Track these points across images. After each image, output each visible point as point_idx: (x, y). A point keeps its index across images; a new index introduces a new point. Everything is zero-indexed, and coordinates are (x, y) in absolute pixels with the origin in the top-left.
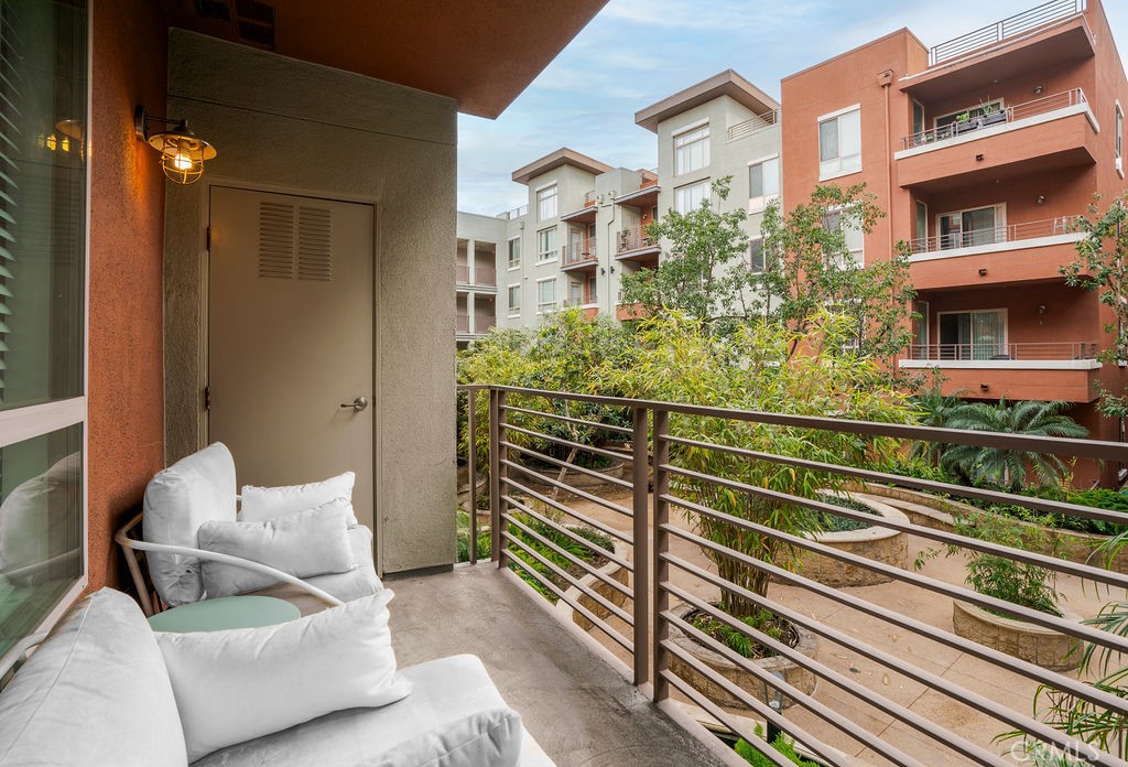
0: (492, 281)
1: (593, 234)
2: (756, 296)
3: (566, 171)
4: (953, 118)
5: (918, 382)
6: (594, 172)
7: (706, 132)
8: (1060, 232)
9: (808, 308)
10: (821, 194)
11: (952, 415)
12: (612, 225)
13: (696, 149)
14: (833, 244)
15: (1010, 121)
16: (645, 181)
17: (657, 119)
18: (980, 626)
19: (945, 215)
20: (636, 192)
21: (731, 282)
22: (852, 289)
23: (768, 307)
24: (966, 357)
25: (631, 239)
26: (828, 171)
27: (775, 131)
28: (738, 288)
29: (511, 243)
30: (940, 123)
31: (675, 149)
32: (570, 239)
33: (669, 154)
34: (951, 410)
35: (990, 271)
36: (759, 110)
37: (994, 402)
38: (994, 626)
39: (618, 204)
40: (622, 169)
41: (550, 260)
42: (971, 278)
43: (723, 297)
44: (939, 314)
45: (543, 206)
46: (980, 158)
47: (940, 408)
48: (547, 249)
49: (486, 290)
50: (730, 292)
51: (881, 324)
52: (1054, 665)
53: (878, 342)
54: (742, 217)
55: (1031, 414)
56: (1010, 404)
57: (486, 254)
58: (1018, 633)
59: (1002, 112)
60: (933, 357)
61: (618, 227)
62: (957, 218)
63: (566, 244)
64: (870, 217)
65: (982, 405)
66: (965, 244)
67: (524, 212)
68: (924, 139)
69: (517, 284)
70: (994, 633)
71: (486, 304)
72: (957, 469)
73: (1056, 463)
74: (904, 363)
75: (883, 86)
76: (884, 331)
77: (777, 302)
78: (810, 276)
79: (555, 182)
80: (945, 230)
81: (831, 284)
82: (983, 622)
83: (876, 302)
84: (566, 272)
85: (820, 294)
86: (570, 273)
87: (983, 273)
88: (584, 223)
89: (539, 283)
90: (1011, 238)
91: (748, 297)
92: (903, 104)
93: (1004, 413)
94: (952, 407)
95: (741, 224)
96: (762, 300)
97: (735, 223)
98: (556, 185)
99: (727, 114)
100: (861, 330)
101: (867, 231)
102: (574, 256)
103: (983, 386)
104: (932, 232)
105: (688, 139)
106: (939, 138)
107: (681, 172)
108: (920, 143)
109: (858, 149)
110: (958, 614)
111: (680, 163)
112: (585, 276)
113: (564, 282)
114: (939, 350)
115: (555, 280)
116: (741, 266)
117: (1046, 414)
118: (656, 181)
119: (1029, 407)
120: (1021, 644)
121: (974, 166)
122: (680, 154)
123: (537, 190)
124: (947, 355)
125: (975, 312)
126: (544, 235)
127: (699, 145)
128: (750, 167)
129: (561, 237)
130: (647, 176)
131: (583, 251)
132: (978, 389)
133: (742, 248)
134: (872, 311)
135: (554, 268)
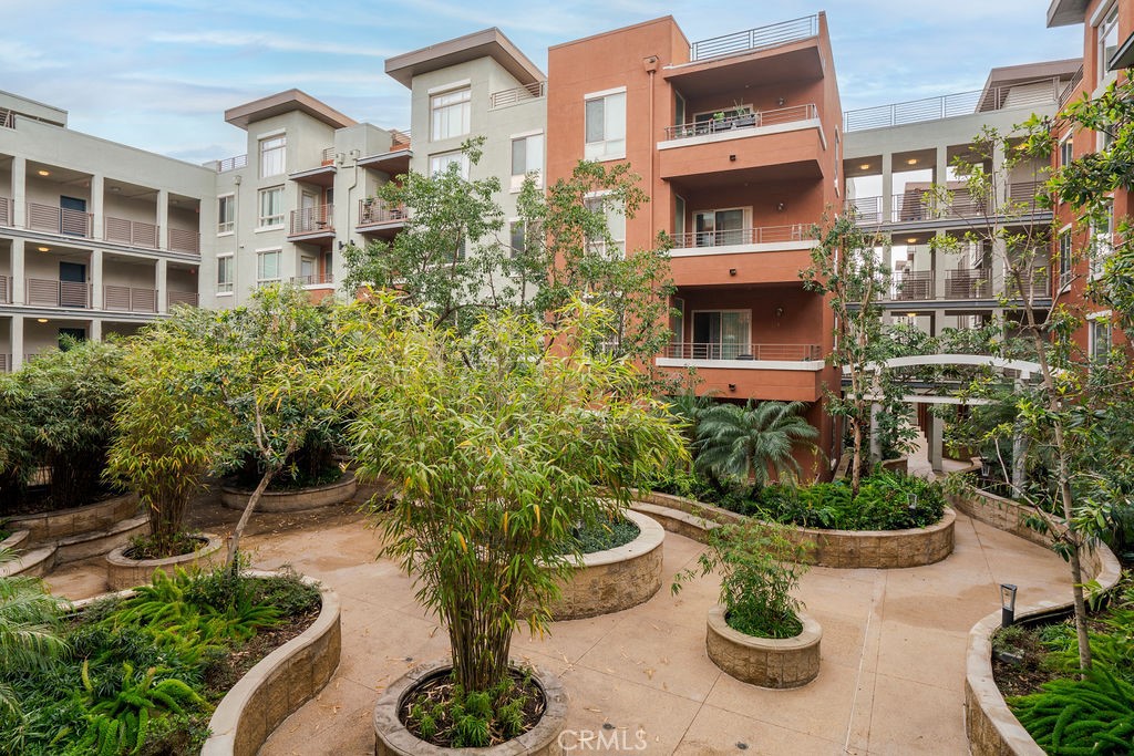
0: (195, 246)
1: (330, 200)
2: (508, 282)
3: (297, 118)
4: (711, 116)
5: (676, 385)
6: (334, 125)
7: (467, 95)
8: (796, 238)
9: (564, 298)
10: (583, 169)
11: (707, 416)
12: (353, 189)
13: (456, 113)
14: (595, 228)
15: (759, 126)
16: (396, 143)
17: (412, 71)
18: (732, 648)
19: (700, 213)
20: (384, 153)
21: (479, 263)
22: (613, 279)
23: (523, 296)
24: (716, 357)
25: (376, 209)
26: (593, 153)
27: (541, 103)
28: (488, 270)
29: (223, 201)
30: (699, 119)
31: (431, 110)
32: (302, 203)
33: (425, 114)
34: (704, 411)
35: (738, 272)
36: (525, 80)
37: (741, 403)
38: (745, 648)
39: (363, 166)
40: (367, 125)
41: (275, 226)
42: (723, 279)
43: (469, 281)
44: (693, 311)
45: (266, 158)
46: (733, 158)
47: (694, 410)
48: (271, 213)
49: (184, 258)
50: (478, 275)
51: (641, 320)
52: (797, 681)
53: (638, 340)
54: (496, 187)
55: (773, 415)
56: (755, 404)
57: (186, 212)
58: (766, 652)
59: (753, 116)
60: (687, 356)
61: (362, 193)
62: (710, 217)
63: (295, 208)
64: (633, 202)
65: (731, 405)
66: (717, 243)
67: (241, 163)
68: (684, 132)
69: (231, 254)
70: (745, 655)
71: (184, 277)
72: (709, 473)
73: (793, 463)
74: (661, 361)
75: (649, 72)
76: (645, 328)
77: (532, 290)
78: (570, 263)
79: (283, 130)
80: (700, 228)
81: (590, 273)
82: (735, 644)
83: (637, 296)
84: (296, 243)
85: (580, 283)
86: (299, 244)
87: (733, 273)
88: (319, 186)
89: (260, 254)
90: (756, 240)
91: (499, 282)
92: (667, 93)
93: (752, 414)
94: (704, 407)
95: (494, 195)
96: (515, 287)
97: (487, 193)
98: (284, 134)
99: (489, 78)
100: (621, 326)
101: (630, 215)
102: (306, 225)
103: (730, 386)
104: (688, 229)
105: (447, 100)
106: (697, 134)
107: (437, 137)
108: (680, 136)
109: (623, 133)
110: (711, 636)
111: (437, 128)
112: (318, 250)
113: (291, 256)
114: (692, 348)
115: (280, 252)
116: (494, 247)
117: (786, 415)
118: (408, 145)
119: (772, 407)
120: (769, 663)
121: (726, 166)
122: (437, 115)
123: (260, 137)
124: (700, 354)
125: (724, 311)
126: (267, 196)
127: (458, 109)
128: (514, 141)
129: (290, 199)
130: (398, 138)
131: (317, 218)
132: (727, 389)
133: (496, 226)
134: (633, 305)
135: (279, 238)
